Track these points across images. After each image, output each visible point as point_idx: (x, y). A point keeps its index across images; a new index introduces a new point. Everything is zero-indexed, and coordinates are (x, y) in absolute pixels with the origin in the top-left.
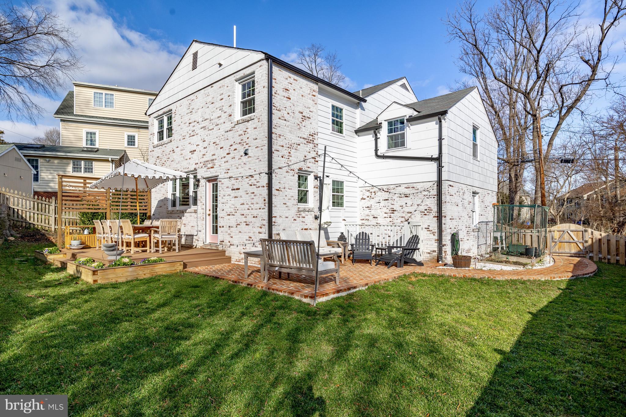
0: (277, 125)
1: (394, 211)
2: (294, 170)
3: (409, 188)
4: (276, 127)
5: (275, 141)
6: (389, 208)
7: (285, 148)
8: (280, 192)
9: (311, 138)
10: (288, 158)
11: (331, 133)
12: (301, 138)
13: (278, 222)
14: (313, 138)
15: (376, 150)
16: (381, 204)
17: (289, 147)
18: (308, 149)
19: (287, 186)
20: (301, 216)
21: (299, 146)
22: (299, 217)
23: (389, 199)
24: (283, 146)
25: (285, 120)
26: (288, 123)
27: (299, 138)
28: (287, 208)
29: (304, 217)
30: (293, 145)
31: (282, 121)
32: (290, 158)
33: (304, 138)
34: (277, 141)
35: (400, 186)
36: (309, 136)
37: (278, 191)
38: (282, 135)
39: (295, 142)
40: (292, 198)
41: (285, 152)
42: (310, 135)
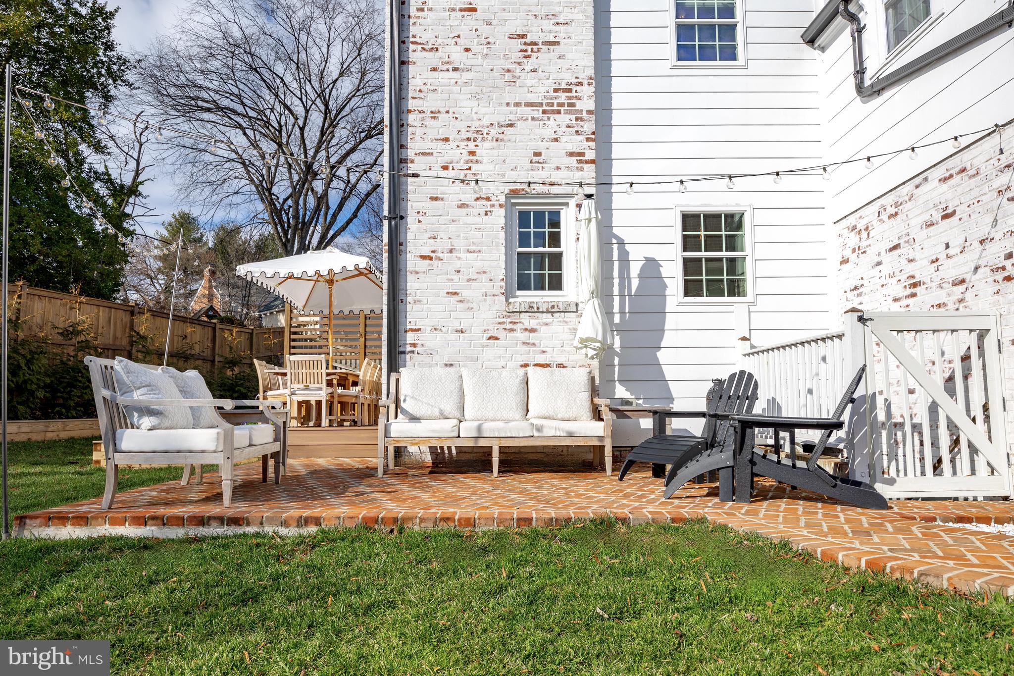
0: (424, 88)
1: (914, 285)
2: (488, 199)
3: (951, 176)
4: (421, 95)
5: (419, 131)
6: (903, 277)
7: (453, 144)
8: (435, 262)
9: (563, 97)
10: (466, 166)
11: (674, 68)
12: (517, 105)
13: (427, 344)
14: (570, 98)
15: (860, 72)
16: (885, 269)
17: (469, 139)
18: (548, 133)
19: (460, 244)
20: (518, 327)
21: (509, 131)
22: (512, 330)
23: (902, 241)
24: (447, 140)
25: (455, 69)
26: (466, 76)
27: (512, 108)
28: (460, 305)
29: (533, 330)
30: (485, 130)
31: (442, 74)
32: (475, 167)
33: (529, 104)
34: (424, 130)
35: (926, 179)
36: (552, 94)
37: (427, 262)
38: (443, 110)
39: (495, 119)
40: (484, 276)
41: (455, 153)
42: (556, 91)
